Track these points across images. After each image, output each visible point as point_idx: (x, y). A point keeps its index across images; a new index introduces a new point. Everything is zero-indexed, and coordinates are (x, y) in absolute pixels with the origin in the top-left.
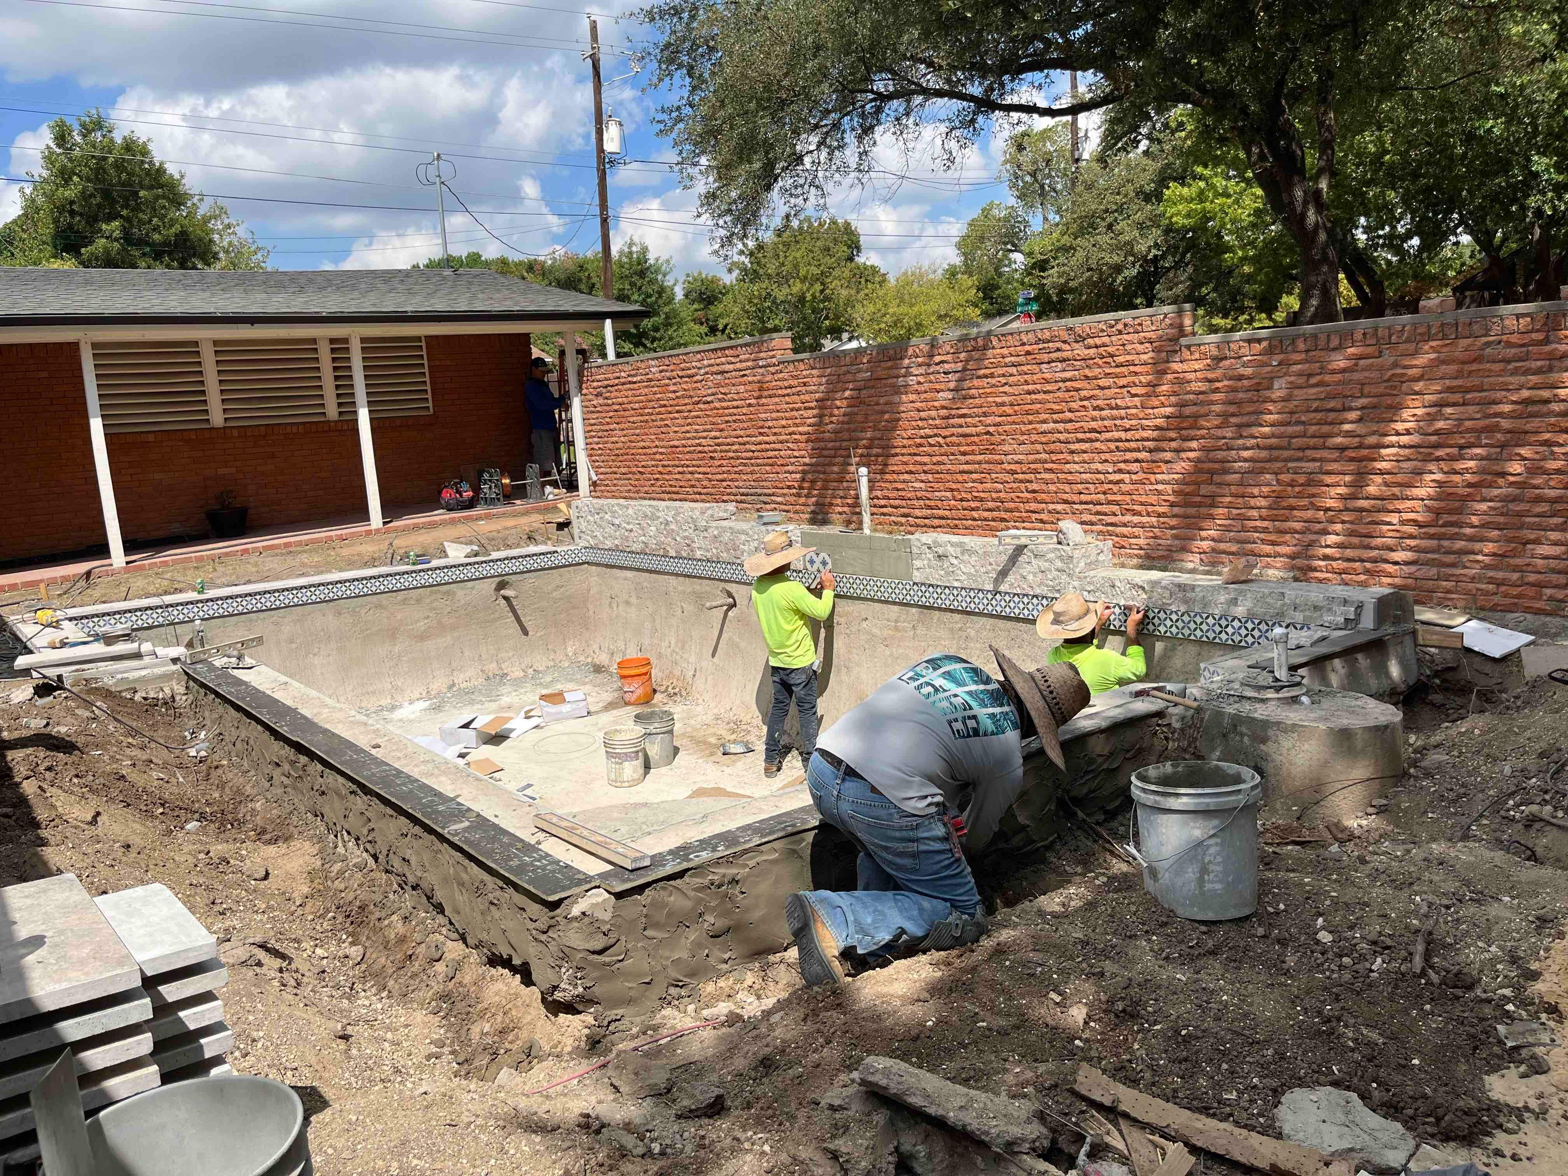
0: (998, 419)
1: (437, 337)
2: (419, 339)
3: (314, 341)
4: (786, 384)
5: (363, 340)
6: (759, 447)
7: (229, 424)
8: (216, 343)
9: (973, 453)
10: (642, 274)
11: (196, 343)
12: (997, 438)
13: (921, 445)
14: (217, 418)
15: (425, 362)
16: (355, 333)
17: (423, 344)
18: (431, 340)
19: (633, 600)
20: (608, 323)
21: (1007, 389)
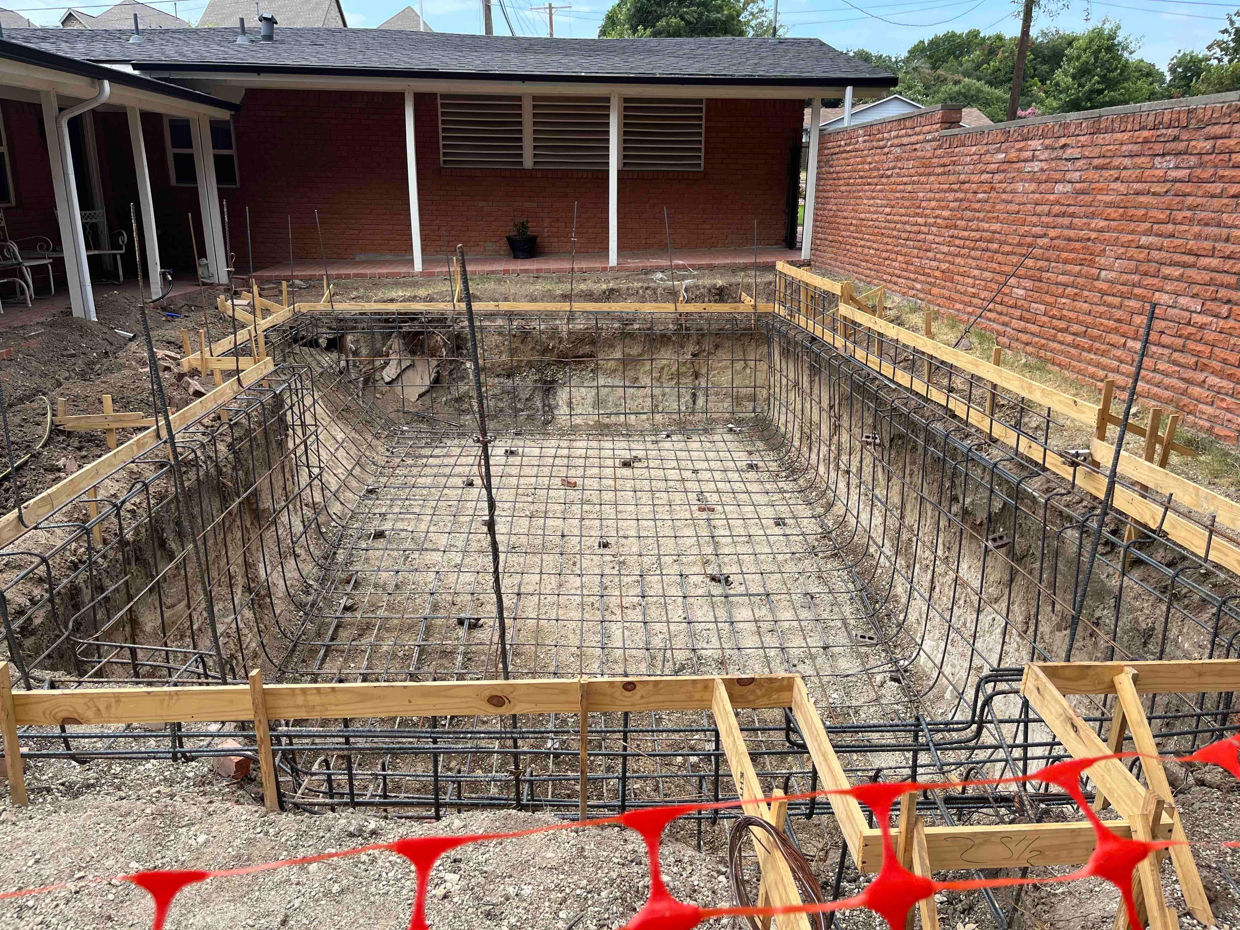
0: (1102, 224)
1: (716, 100)
2: (700, 101)
4: (942, 161)
6: (914, 229)
7: (535, 167)
8: (535, 98)
9: (1073, 262)
10: (1110, 49)
11: (519, 98)
12: (1098, 247)
14: (528, 162)
15: (703, 122)
16: (616, 92)
17: (704, 106)
18: (712, 103)
20: (849, 90)
21: (1117, 185)
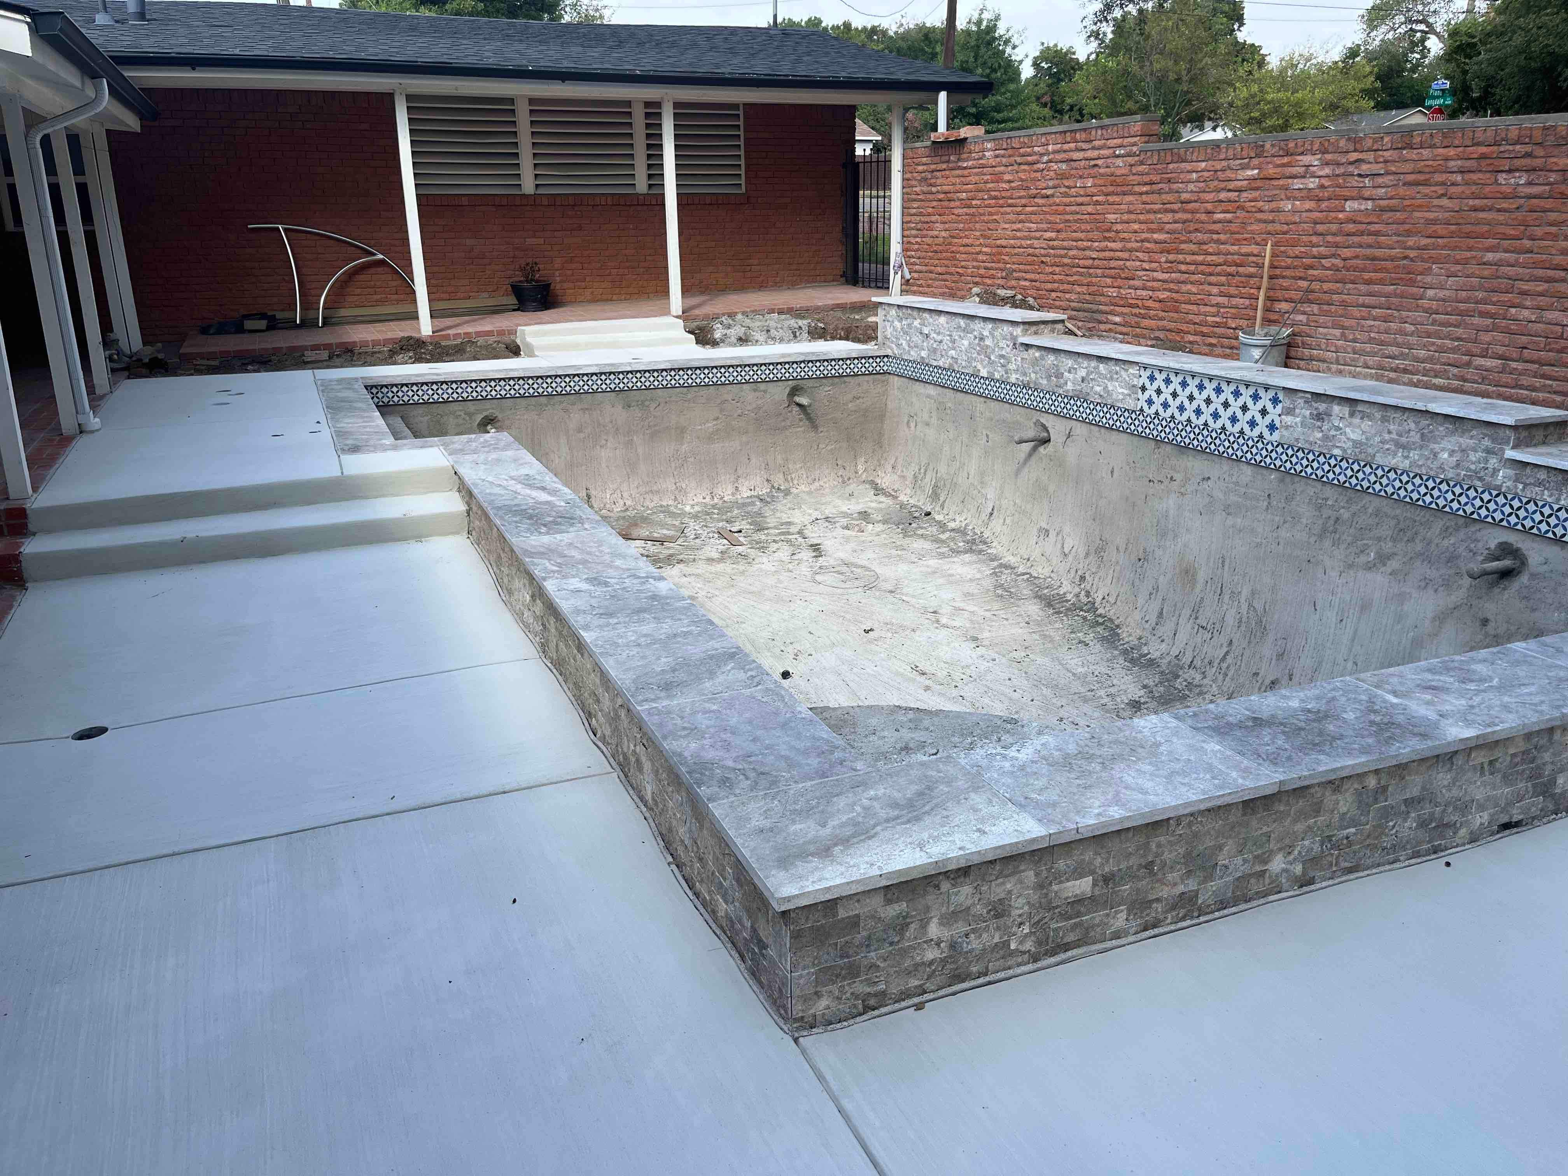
0: (1425, 241)
2: (735, 106)
3: (628, 103)
4: (1146, 179)
5: (677, 105)
6: (1102, 255)
7: (541, 191)
8: (532, 101)
9: (1382, 282)
11: (511, 101)
12: (1420, 265)
13: (1312, 267)
14: (529, 184)
15: (742, 133)
16: (668, 95)
17: (741, 113)
18: (750, 108)
19: (934, 421)
20: (943, 95)
21: (1445, 202)
